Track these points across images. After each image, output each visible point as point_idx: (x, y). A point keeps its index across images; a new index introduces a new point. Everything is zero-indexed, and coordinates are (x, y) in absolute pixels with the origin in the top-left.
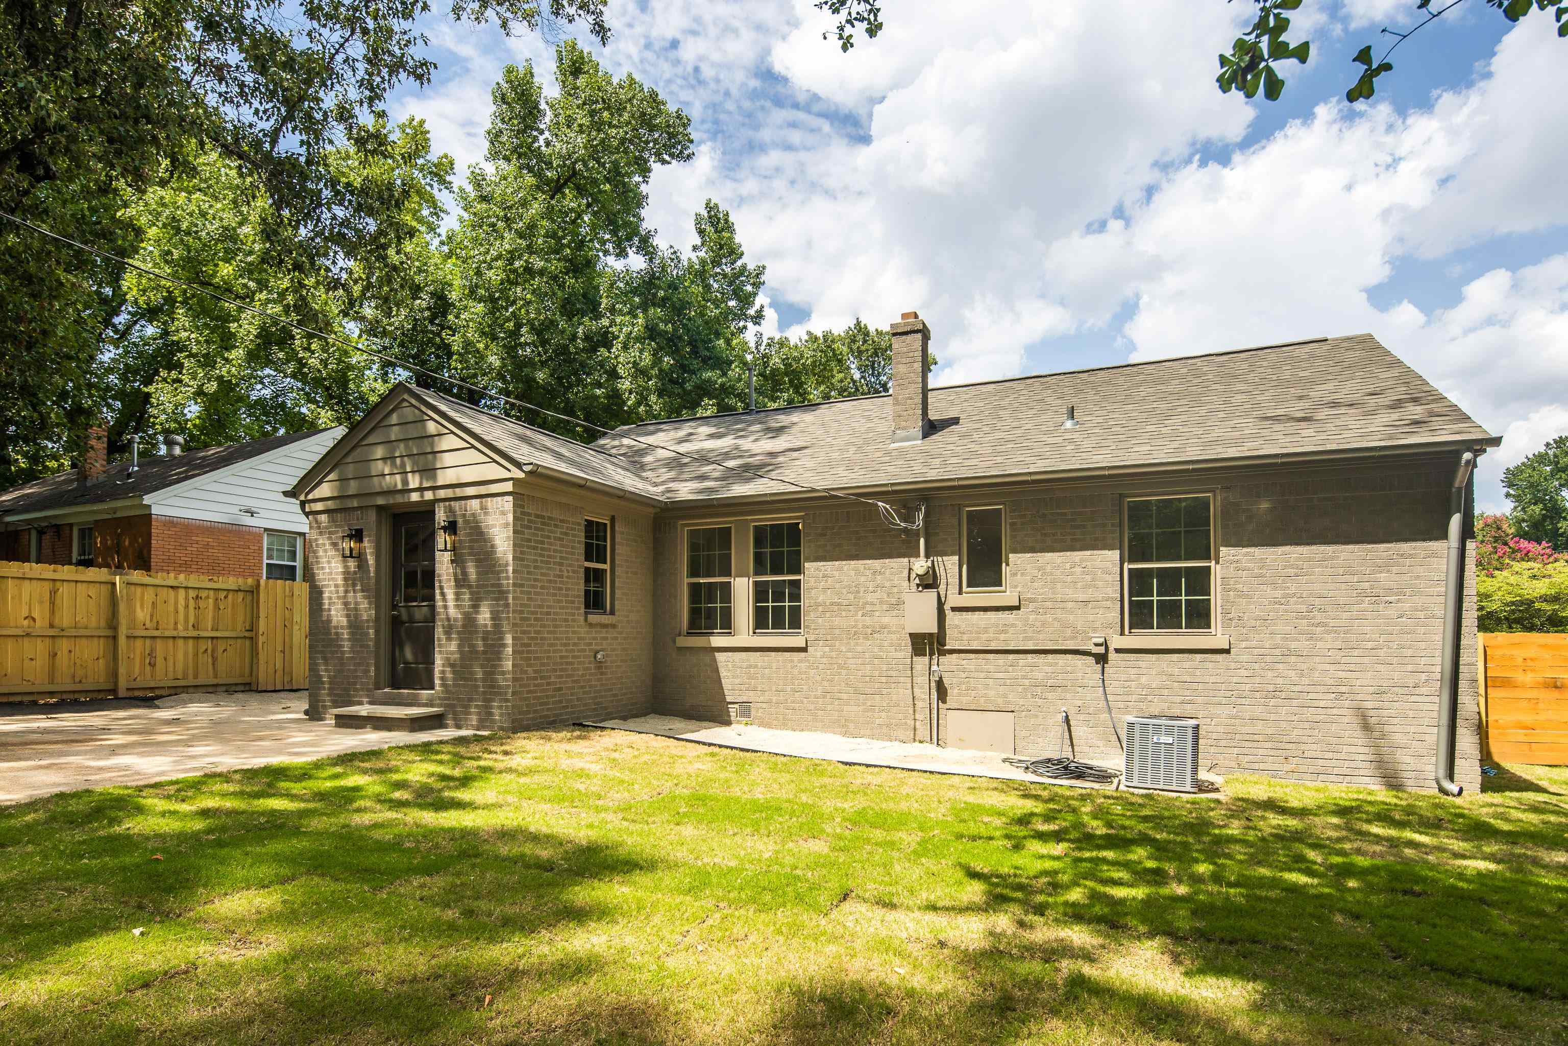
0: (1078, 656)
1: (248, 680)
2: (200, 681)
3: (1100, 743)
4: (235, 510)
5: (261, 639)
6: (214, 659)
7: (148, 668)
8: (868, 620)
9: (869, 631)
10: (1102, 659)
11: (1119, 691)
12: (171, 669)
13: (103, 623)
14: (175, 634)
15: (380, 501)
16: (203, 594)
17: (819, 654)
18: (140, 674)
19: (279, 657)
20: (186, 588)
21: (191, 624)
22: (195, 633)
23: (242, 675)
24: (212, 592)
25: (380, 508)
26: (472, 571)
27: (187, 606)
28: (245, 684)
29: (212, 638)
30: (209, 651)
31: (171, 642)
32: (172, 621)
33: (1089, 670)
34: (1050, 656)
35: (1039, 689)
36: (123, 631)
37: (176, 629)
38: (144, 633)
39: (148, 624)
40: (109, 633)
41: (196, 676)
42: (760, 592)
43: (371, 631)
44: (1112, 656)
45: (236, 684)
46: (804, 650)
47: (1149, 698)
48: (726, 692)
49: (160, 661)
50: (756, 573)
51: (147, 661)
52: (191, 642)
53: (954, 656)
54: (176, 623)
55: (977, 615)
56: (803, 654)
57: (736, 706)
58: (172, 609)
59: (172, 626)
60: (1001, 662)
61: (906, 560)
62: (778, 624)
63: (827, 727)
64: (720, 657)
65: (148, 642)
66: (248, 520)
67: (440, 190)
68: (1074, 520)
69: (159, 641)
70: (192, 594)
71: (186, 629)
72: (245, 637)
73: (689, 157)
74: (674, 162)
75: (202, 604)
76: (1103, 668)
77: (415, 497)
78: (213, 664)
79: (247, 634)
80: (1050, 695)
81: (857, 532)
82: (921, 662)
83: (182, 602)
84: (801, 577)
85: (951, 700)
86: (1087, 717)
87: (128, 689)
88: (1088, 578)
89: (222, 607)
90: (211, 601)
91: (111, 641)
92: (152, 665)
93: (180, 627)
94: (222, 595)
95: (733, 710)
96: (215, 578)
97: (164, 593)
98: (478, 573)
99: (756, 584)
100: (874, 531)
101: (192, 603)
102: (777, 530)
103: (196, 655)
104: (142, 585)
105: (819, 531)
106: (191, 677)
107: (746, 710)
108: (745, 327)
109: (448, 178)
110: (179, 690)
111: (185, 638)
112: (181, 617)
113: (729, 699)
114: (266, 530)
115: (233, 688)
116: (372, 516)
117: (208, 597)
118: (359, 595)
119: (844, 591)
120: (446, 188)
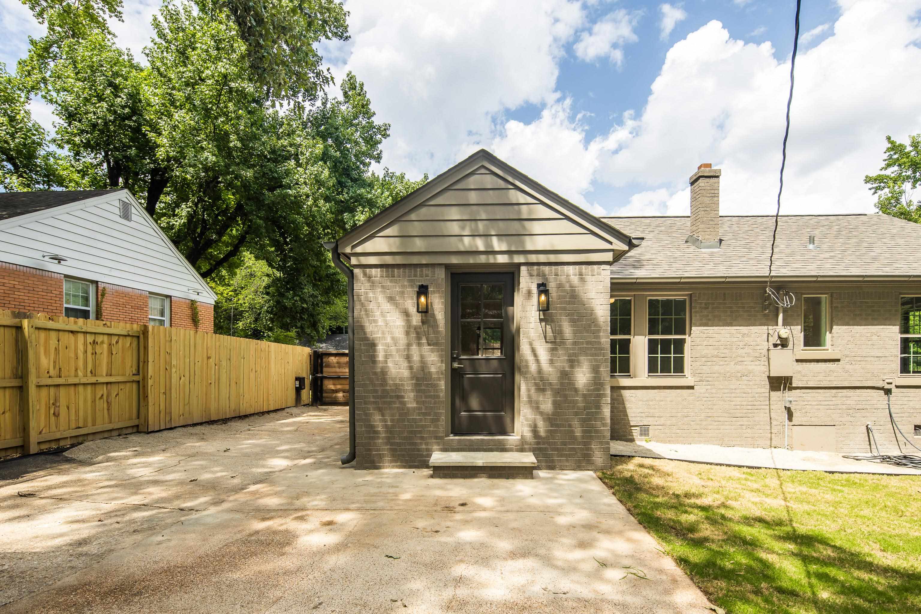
0: (875, 391)
1: (136, 422)
2: (99, 427)
3: (885, 443)
4: (39, 255)
5: (150, 382)
6: (109, 403)
7: (53, 418)
8: (739, 367)
9: (739, 375)
10: (888, 392)
11: (897, 411)
12: (73, 417)
13: (8, 372)
14: (76, 381)
15: (455, 260)
16: (99, 339)
17: (703, 391)
18: (45, 426)
19: (162, 397)
20: (85, 333)
21: (89, 370)
22: (93, 380)
23: (130, 419)
24: (106, 337)
25: (447, 267)
26: (568, 330)
27: (86, 352)
28: (133, 427)
29: (107, 383)
30: (105, 397)
31: (72, 389)
32: (73, 369)
33: (881, 399)
34: (858, 391)
35: (851, 411)
36: (33, 380)
37: (76, 376)
38: (50, 382)
39: (52, 372)
40: (16, 383)
41: (94, 424)
42: (652, 346)
43: (442, 383)
44: (894, 390)
45: (127, 428)
46: (692, 388)
47: (915, 414)
48: (630, 419)
49: (63, 411)
50: (650, 334)
51: (52, 412)
52: (89, 388)
53: (798, 391)
54: (76, 370)
55: (813, 365)
56: (691, 391)
57: (638, 428)
58: (72, 355)
59: (73, 373)
60: (828, 395)
61: (766, 327)
62: (665, 369)
63: (708, 441)
64: (626, 394)
65: (52, 390)
66: (53, 267)
67: (111, 17)
68: (873, 306)
69: (62, 390)
70: (90, 339)
71: (85, 376)
72: (133, 381)
73: (347, 38)
74: (334, 39)
75: (98, 350)
76: (889, 399)
77: (502, 259)
78: (108, 410)
79: (136, 378)
80: (858, 415)
81: (731, 308)
82: (775, 395)
83: (81, 347)
84: (686, 337)
85: (795, 420)
86: (879, 427)
87: (39, 443)
88: (881, 342)
89: (114, 353)
90: (105, 346)
91: (16, 392)
92: (56, 415)
93: (80, 374)
94: (114, 339)
95: (636, 432)
96: (108, 323)
97: (65, 337)
98: (575, 333)
99: (650, 340)
100: (744, 307)
101: (90, 348)
102: (667, 304)
103: (94, 401)
104: (45, 329)
105: (703, 306)
106: (90, 424)
107: (645, 431)
108: (370, 163)
109: (119, 9)
110: (80, 439)
111: (84, 384)
112: (81, 363)
113: (632, 423)
114: (66, 276)
115: (125, 432)
116: (441, 274)
117: (102, 342)
118: (426, 348)
119: (722, 347)
120: (116, 16)
